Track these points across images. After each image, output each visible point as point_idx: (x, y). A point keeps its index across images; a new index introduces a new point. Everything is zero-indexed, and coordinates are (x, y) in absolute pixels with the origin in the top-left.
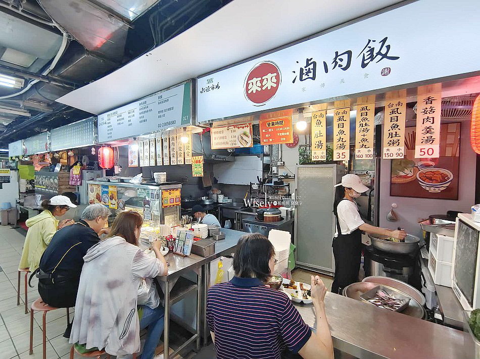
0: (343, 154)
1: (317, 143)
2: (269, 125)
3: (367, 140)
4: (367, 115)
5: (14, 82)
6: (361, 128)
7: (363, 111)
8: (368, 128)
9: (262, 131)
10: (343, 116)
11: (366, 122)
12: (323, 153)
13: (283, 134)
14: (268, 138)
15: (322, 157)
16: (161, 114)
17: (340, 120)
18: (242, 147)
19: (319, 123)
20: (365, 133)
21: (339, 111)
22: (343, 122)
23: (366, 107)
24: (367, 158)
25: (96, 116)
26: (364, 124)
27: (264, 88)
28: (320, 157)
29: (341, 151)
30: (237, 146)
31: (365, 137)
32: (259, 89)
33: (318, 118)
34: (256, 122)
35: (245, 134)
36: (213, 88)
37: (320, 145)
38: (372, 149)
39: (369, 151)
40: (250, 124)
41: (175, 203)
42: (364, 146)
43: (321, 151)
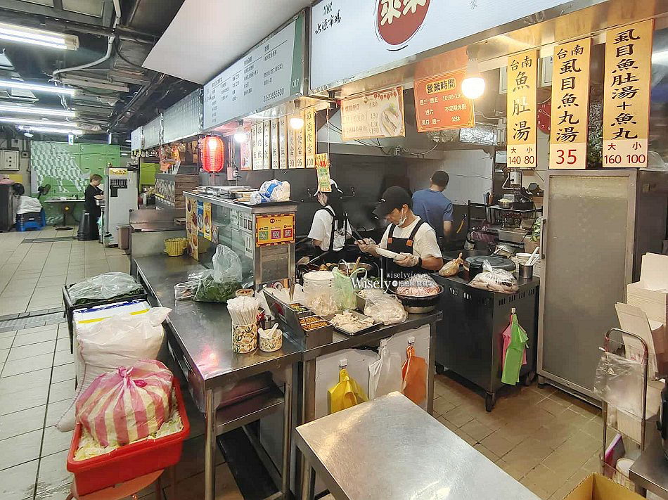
0: (572, 153)
1: (518, 128)
2: (430, 90)
3: (631, 118)
4: (631, 52)
5: (63, 41)
6: (616, 86)
7: (624, 43)
8: (635, 85)
9: (420, 102)
10: (574, 60)
11: (631, 70)
12: (529, 150)
13: (455, 108)
14: (430, 118)
15: (527, 159)
16: (268, 78)
17: (566, 69)
18: (387, 135)
19: (522, 80)
20: (625, 99)
21: (565, 47)
22: (573, 74)
23: (631, 31)
24: (632, 165)
25: (201, 87)
26: (624, 76)
27: (405, 12)
28: (523, 160)
29: (566, 146)
30: (379, 134)
31: (628, 111)
32: (398, 14)
33: (520, 69)
34: (409, 85)
35: (391, 110)
36: (332, 23)
37: (523, 132)
38: (644, 142)
39: (636, 146)
40: (399, 89)
41: (282, 239)
42: (623, 134)
43: (527, 146)
